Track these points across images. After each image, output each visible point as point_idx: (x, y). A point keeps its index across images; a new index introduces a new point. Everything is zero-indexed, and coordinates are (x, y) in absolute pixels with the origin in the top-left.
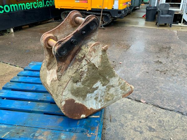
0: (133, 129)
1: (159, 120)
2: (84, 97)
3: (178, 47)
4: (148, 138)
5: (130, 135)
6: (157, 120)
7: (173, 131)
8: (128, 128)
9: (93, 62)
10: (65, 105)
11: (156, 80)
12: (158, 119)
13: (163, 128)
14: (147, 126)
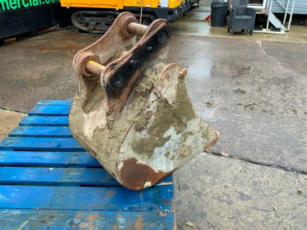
0: (215, 199)
1: (253, 181)
2: (150, 153)
3: (267, 66)
4: (240, 210)
5: (213, 208)
6: (249, 181)
7: (275, 197)
8: (209, 198)
9: (165, 96)
10: (122, 169)
11: (240, 119)
12: (251, 181)
13: (261, 193)
14: (237, 192)
